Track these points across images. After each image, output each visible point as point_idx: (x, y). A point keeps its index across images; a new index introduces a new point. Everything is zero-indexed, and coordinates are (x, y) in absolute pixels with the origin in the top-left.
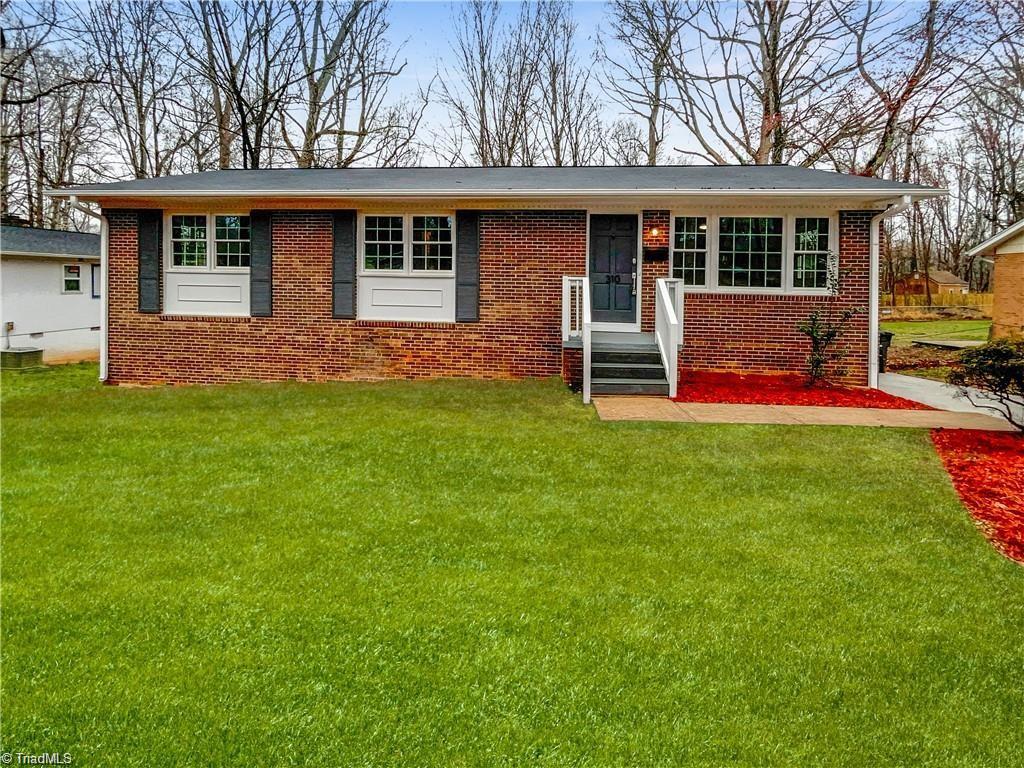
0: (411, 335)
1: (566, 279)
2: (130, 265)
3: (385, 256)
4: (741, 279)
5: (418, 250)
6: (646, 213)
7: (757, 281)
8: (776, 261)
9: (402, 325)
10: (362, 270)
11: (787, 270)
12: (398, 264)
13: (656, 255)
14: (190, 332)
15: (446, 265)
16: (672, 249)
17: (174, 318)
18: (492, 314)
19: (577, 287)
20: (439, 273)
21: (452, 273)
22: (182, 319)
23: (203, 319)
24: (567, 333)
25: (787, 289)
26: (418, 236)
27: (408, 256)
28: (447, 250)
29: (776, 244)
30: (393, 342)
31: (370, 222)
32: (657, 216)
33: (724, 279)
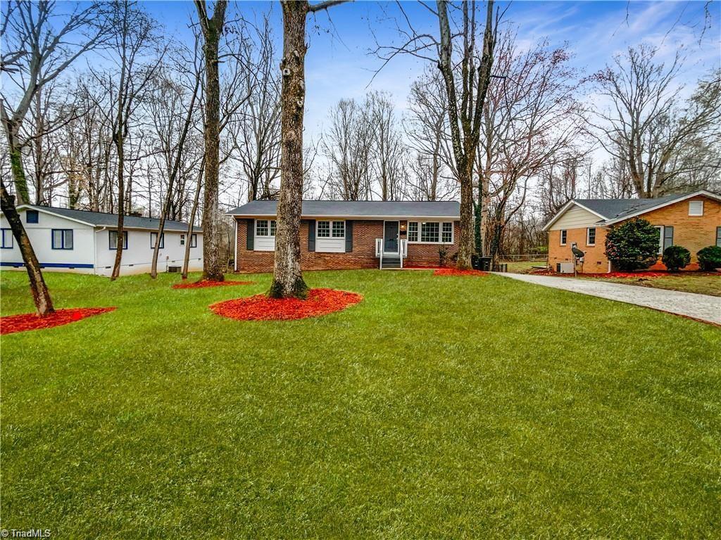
0: (332, 256)
1: (377, 240)
2: (245, 235)
3: (325, 233)
4: (428, 240)
5: (334, 231)
6: (401, 221)
7: (432, 240)
8: (437, 235)
9: (329, 253)
10: (317, 237)
11: (440, 237)
12: (328, 235)
13: (403, 233)
14: (263, 256)
15: (342, 235)
16: (408, 231)
17: (258, 252)
18: (356, 250)
19: (380, 243)
20: (340, 238)
21: (344, 238)
22: (261, 252)
23: (268, 252)
24: (377, 254)
25: (440, 242)
26: (334, 227)
27: (331, 233)
28: (343, 231)
29: (437, 230)
30: (326, 258)
31: (320, 223)
32: (404, 222)
33: (423, 240)
